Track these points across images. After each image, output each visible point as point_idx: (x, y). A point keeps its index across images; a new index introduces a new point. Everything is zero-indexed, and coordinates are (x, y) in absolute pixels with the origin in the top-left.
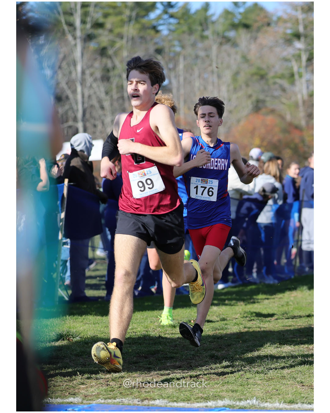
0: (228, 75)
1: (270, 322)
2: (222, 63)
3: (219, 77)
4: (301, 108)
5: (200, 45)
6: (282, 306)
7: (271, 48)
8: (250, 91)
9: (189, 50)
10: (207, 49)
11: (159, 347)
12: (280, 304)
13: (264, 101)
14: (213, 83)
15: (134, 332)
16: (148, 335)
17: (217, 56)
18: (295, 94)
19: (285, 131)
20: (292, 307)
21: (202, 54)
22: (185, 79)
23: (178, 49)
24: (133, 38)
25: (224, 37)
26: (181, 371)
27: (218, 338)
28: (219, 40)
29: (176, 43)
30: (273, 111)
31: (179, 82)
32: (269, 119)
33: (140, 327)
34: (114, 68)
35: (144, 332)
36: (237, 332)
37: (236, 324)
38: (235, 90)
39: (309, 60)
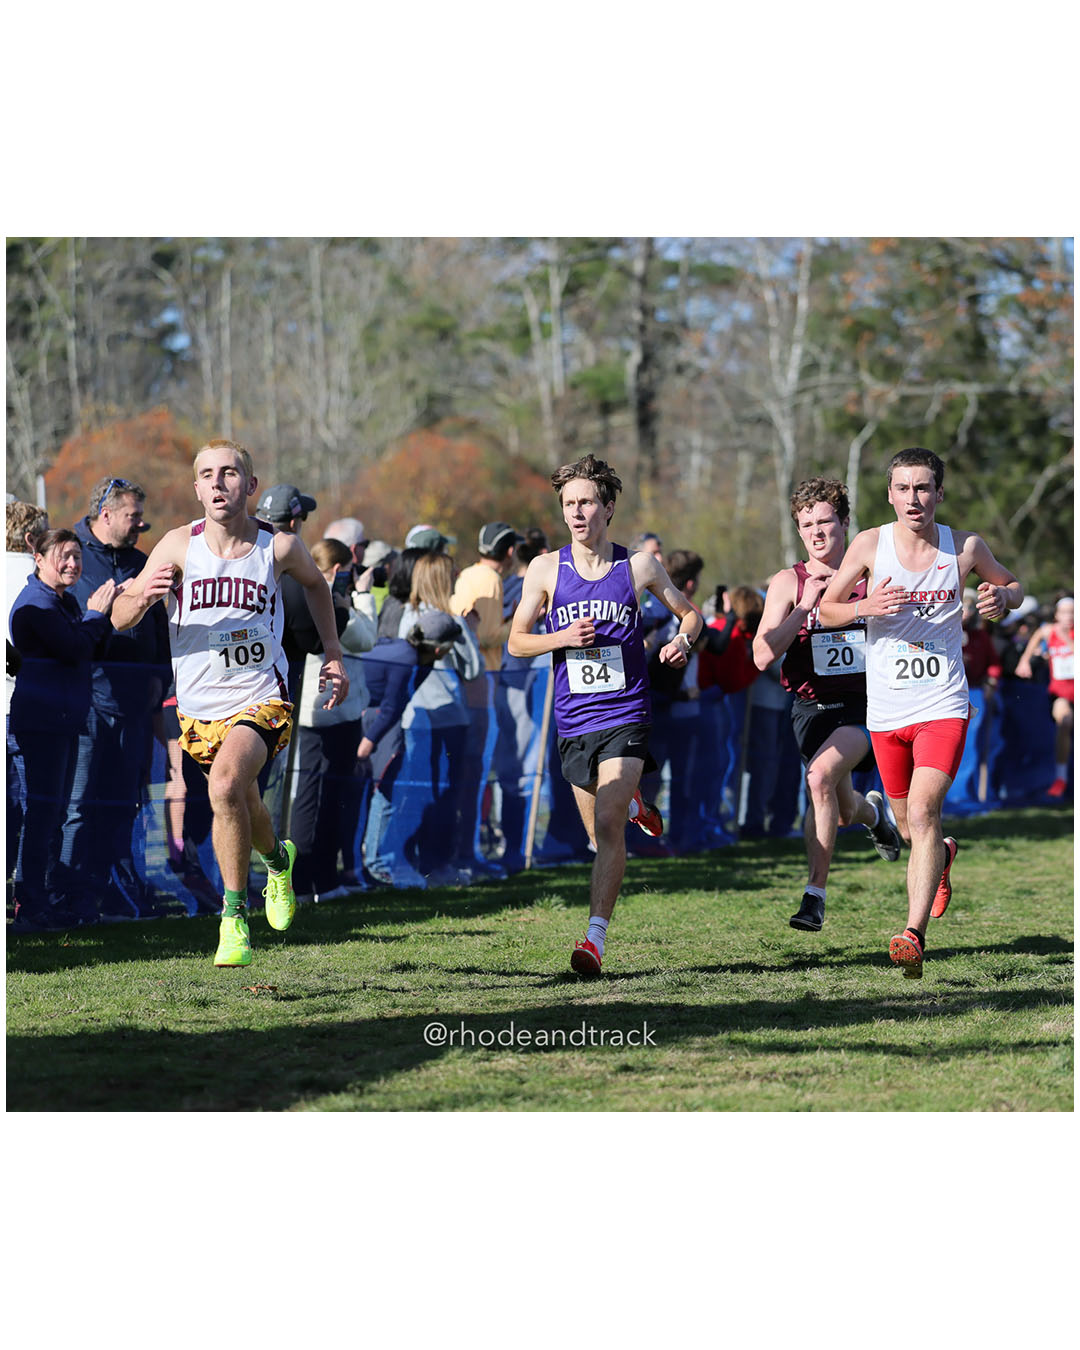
0: (351, 329)
2: (336, 295)
3: (329, 333)
4: (548, 420)
6: (495, 946)
7: (468, 258)
8: (411, 371)
9: (246, 258)
10: (297, 258)
11: (161, 1058)
12: (488, 943)
13: (447, 399)
14: (312, 347)
15: (92, 1019)
16: (132, 1028)
17: (323, 277)
18: (532, 380)
19: (505, 479)
20: (521, 951)
21: (281, 269)
22: (235, 336)
23: (214, 255)
27: (323, 1036)
30: (472, 426)
31: (219, 340)
32: (463, 444)
33: (109, 1004)
34: (42, 301)
35: (121, 1020)
36: (373, 1018)
38: (372, 367)
39: (570, 290)
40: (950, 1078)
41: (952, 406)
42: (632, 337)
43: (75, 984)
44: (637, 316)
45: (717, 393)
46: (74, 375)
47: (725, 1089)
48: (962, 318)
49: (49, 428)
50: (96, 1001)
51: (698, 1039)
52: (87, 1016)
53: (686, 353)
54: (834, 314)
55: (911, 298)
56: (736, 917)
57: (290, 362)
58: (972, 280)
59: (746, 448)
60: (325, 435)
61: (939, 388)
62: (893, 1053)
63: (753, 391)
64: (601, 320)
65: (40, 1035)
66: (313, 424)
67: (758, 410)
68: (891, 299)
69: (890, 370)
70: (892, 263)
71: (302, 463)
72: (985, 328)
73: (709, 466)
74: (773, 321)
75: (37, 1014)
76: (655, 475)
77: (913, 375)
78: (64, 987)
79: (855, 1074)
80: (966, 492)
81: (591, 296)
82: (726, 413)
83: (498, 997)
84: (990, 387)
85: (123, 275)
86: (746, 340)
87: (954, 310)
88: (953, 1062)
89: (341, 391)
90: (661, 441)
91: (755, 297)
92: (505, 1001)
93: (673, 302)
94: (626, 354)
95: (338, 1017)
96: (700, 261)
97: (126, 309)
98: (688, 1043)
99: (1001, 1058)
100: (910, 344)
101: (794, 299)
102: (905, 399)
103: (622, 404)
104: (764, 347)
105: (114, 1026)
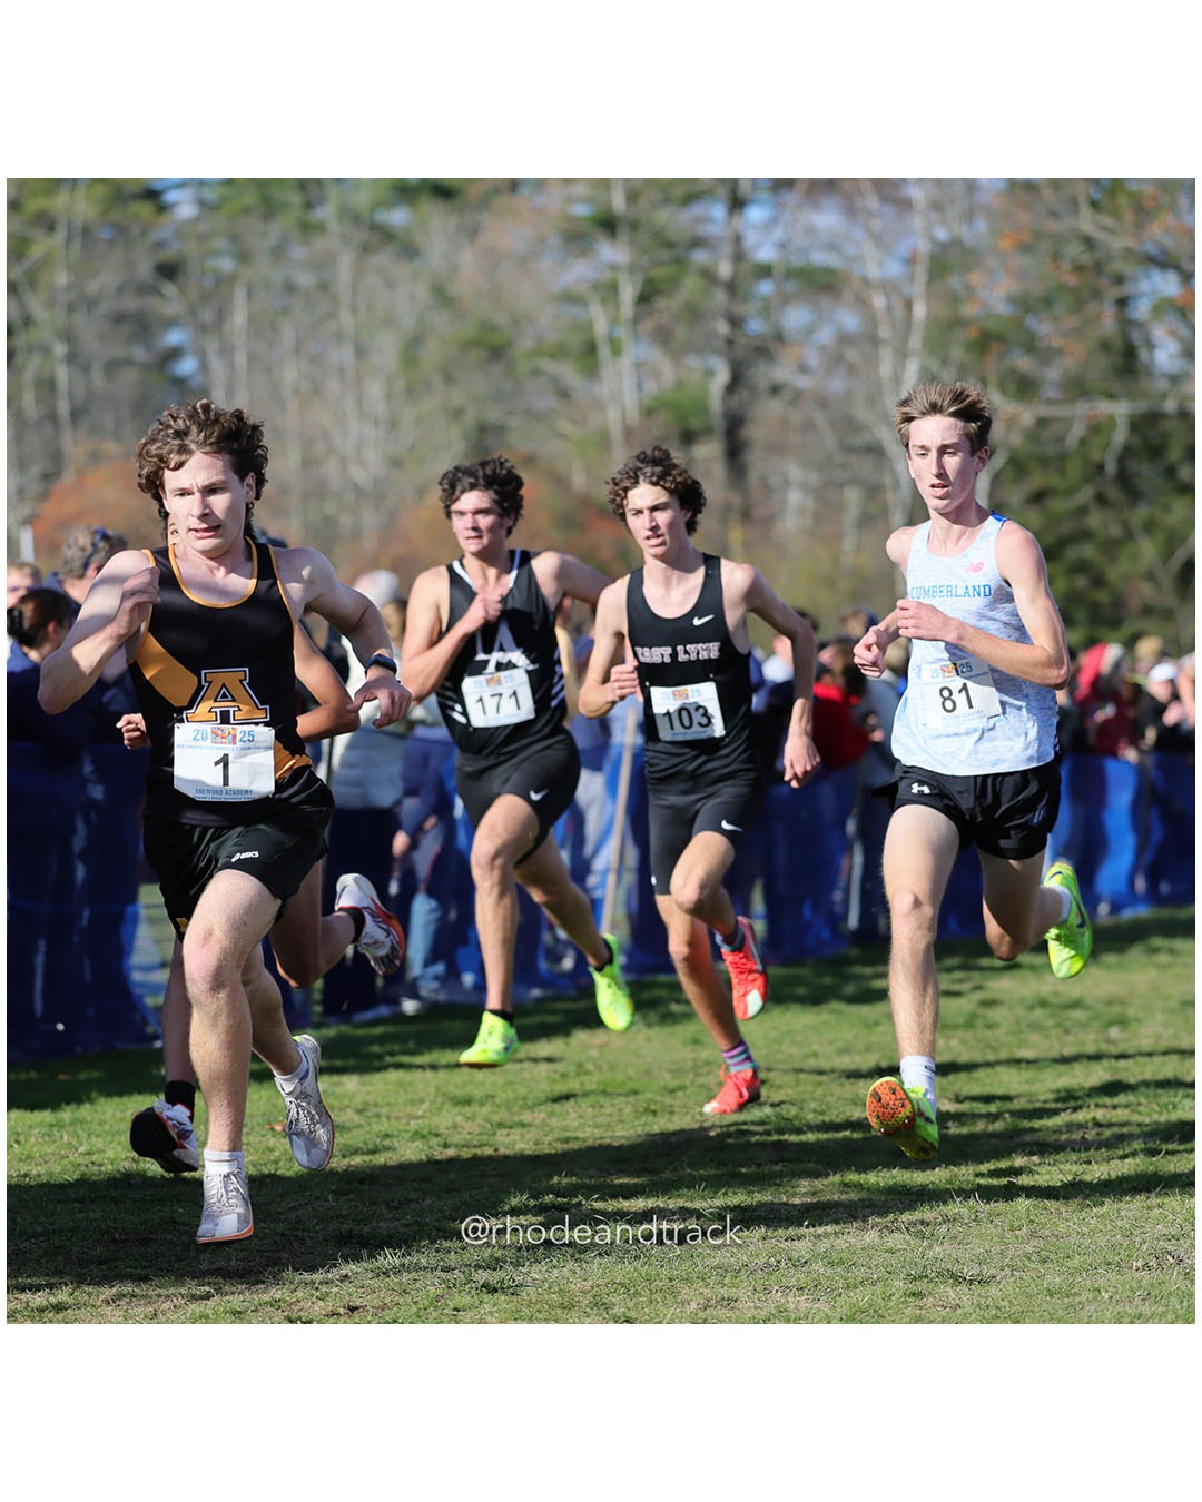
0: (387, 348)
1: (523, 1125)
2: (370, 308)
3: (361, 352)
4: (619, 452)
5: (298, 252)
7: (524, 261)
8: (457, 397)
9: (263, 268)
10: (323, 265)
11: (175, 1208)
12: (555, 1071)
13: (500, 429)
14: (341, 370)
15: (93, 1163)
16: (139, 1173)
17: (354, 289)
18: (600, 406)
19: (569, 523)
20: (595, 1079)
21: (305, 279)
22: (252, 359)
23: (226, 265)
24: (86, 231)
25: (375, 228)
26: (244, 1286)
27: (362, 1181)
28: (361, 236)
29: (220, 243)
30: (529, 461)
31: (231, 367)
33: (112, 1146)
34: (28, 322)
35: (127, 1164)
36: (421, 1160)
37: (418, 1135)
38: (412, 392)
39: (645, 298)
40: (1106, 1225)
41: (1097, 428)
42: (717, 352)
43: (73, 1122)
44: (723, 328)
45: (820, 418)
46: (64, 408)
47: (838, 1241)
48: (1108, 324)
49: (35, 470)
50: (98, 1143)
51: (805, 1182)
52: (86, 1160)
53: (782, 372)
54: (957, 322)
55: (1047, 302)
56: (848, 1036)
57: (316, 390)
58: (1119, 280)
59: (853, 481)
60: (359, 475)
61: (1082, 409)
62: (1037, 1197)
63: (862, 414)
64: (681, 333)
65: (33, 1183)
66: (344, 462)
67: (866, 438)
68: (1025, 304)
69: (1024, 387)
70: (1025, 261)
71: (330, 507)
72: (1136, 336)
73: (810, 504)
74: (884, 332)
75: (30, 1157)
76: (746, 515)
77: (1051, 392)
78: (60, 1125)
79: (992, 1221)
80: (1115, 531)
81: (667, 305)
82: (830, 441)
83: (568, 1134)
84: (1143, 406)
85: (121, 290)
86: (852, 355)
87: (1099, 316)
88: (1109, 1206)
89: (376, 423)
90: (753, 476)
91: (863, 303)
92: (577, 1139)
93: (767, 309)
94: (710, 373)
95: (380, 1159)
96: (797, 262)
97: (126, 330)
98: (793, 1188)
99: (1166, 1201)
100: (1046, 356)
101: (909, 305)
102: (1042, 422)
103: (707, 432)
104: (873, 361)
105: (119, 1171)
